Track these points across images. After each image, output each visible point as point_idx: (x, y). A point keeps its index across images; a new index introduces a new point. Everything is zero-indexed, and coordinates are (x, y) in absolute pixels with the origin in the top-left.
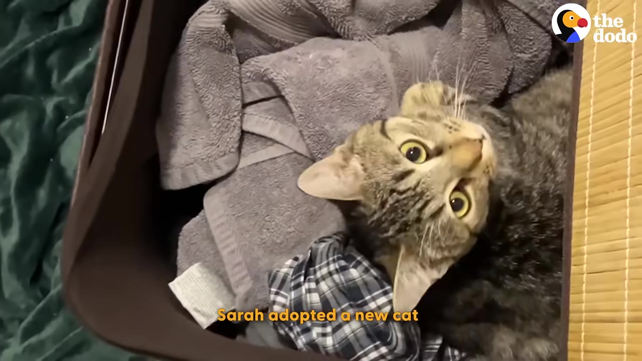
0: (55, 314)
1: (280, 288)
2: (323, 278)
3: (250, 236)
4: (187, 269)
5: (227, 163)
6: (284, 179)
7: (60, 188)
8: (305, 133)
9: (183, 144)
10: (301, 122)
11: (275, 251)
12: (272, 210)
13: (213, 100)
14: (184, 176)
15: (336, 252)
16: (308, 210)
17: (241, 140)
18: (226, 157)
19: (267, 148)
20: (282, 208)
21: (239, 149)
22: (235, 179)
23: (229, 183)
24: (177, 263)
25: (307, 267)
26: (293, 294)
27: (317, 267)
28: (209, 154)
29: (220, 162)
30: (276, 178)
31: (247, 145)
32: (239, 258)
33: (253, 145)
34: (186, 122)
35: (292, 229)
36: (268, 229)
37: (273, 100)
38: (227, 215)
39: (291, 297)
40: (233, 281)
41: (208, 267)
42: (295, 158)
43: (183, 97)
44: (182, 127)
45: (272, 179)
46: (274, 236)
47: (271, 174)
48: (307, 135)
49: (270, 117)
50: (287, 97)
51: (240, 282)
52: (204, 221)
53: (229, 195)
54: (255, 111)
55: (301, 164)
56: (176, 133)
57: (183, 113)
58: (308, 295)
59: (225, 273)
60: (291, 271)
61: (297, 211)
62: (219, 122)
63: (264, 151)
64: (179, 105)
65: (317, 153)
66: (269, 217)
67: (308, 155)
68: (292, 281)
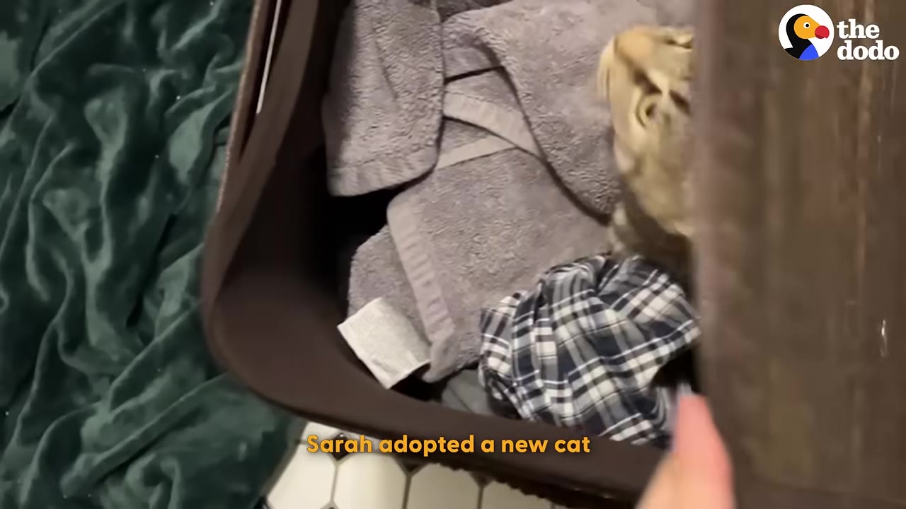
0: (159, 370)
1: (498, 333)
2: (564, 321)
3: (452, 263)
4: (363, 306)
5: (421, 161)
6: (502, 185)
7: (170, 197)
8: (533, 119)
9: (358, 134)
10: (528, 104)
11: (486, 285)
12: (483, 227)
13: (404, 72)
14: (360, 177)
15: (585, 286)
16: (534, 229)
17: (441, 129)
18: (420, 153)
19: (477, 140)
20: (497, 225)
21: (439, 141)
22: (433, 184)
23: (424, 188)
24: (348, 298)
25: (537, 305)
26: (517, 343)
27: (555, 305)
28: (397, 147)
29: (413, 158)
30: (489, 183)
31: (448, 137)
32: (436, 293)
33: (458, 136)
34: (363, 103)
35: (512, 255)
36: (477, 254)
37: (487, 74)
38: (422, 232)
39: (513, 347)
40: (427, 323)
41: (392, 304)
42: (518, 157)
43: (360, 68)
44: (358, 110)
45: (484, 185)
46: (485, 264)
47: (482, 178)
48: (535, 122)
49: (481, 98)
50: (509, 69)
51: (436, 326)
52: (387, 241)
53: (423, 205)
54: (461, 89)
55: (524, 164)
56: (350, 118)
57: (359, 90)
58: (538, 344)
59: (417, 312)
60: (513, 312)
61: (518, 230)
62: (412, 103)
63: (472, 145)
64: (354, 79)
65: (549, 148)
66: (479, 237)
67: (536, 152)
68: (514, 324)
